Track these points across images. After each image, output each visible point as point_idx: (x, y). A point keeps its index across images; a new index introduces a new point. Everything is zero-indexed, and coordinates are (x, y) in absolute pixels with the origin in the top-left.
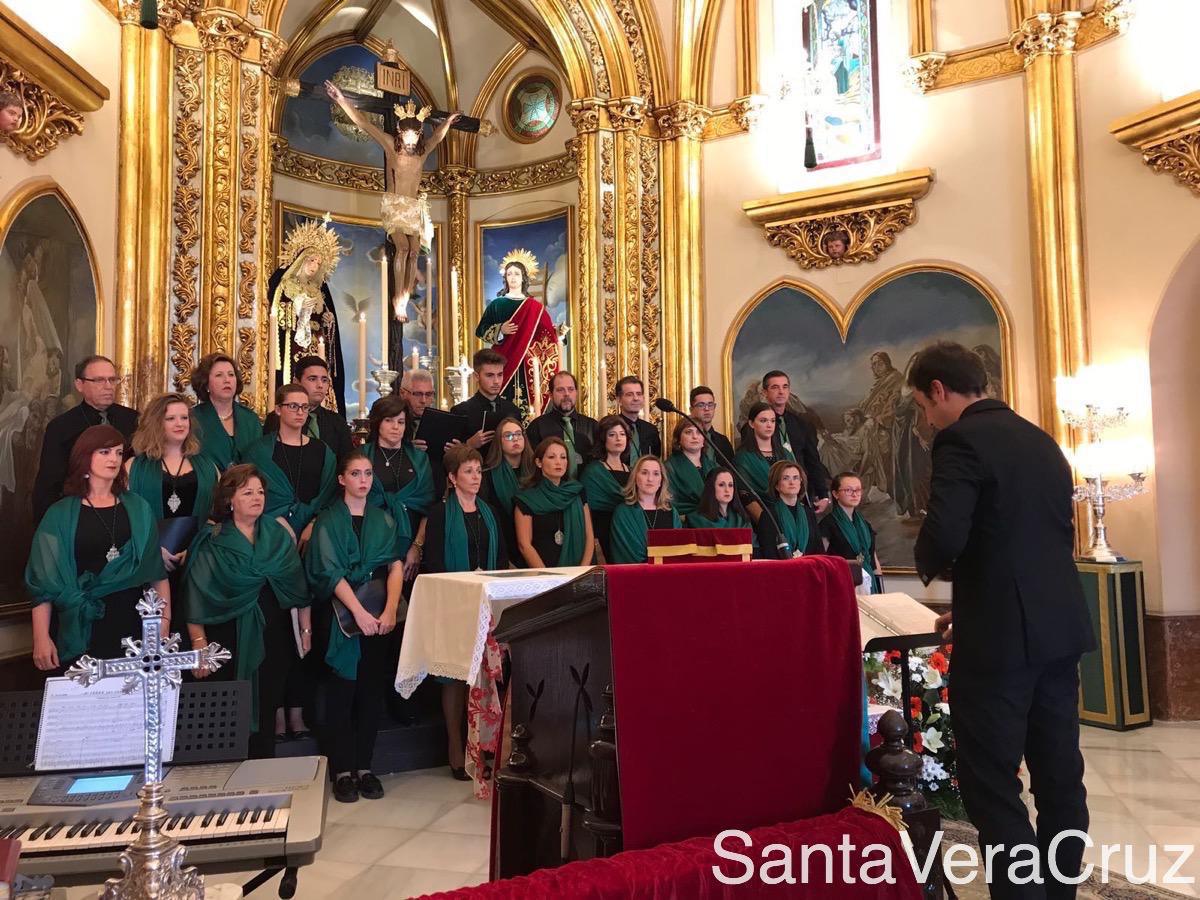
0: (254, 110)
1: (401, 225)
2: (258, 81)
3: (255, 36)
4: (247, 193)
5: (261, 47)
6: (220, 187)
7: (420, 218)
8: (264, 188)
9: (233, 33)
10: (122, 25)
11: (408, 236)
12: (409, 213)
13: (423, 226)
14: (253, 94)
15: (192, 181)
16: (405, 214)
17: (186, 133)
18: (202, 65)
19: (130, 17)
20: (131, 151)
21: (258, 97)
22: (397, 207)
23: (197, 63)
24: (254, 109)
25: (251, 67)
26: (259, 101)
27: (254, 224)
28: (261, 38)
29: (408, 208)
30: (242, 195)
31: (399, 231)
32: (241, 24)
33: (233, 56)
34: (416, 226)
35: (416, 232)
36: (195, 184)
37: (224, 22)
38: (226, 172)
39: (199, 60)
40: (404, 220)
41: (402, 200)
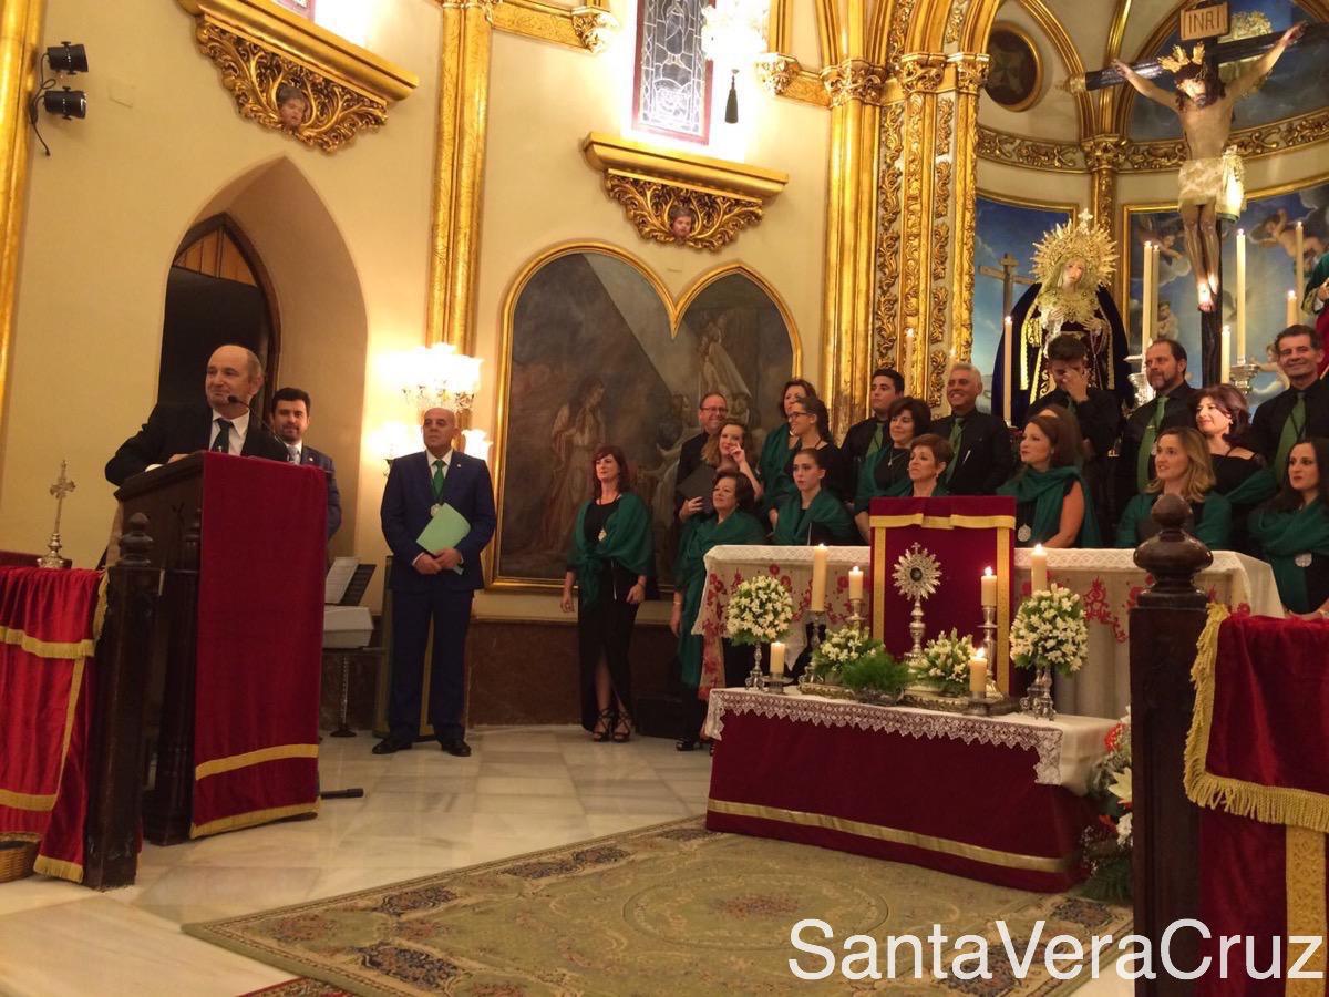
0: (946, 138)
1: (1190, 196)
2: (951, 108)
3: (950, 63)
4: (940, 220)
5: (957, 73)
6: (910, 223)
7: (1219, 179)
8: (965, 208)
9: (920, 72)
10: (831, 109)
11: (1201, 207)
12: (1204, 178)
13: (1224, 189)
14: (946, 122)
15: (893, 225)
16: (1197, 180)
17: (887, 183)
18: (902, 115)
19: (835, 99)
20: (835, 215)
21: (952, 123)
22: (1189, 176)
23: (899, 115)
24: (948, 135)
25: (945, 96)
26: (953, 128)
27: (947, 249)
28: (955, 63)
29: (1203, 172)
30: (935, 224)
31: (1188, 204)
32: (928, 60)
33: (925, 93)
34: (1211, 192)
35: (1213, 200)
36: (896, 226)
37: (911, 67)
38: (917, 207)
39: (899, 110)
40: (1199, 189)
41: (1198, 165)
